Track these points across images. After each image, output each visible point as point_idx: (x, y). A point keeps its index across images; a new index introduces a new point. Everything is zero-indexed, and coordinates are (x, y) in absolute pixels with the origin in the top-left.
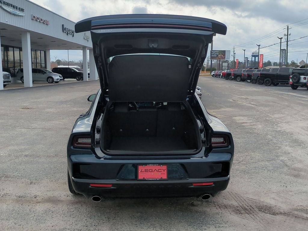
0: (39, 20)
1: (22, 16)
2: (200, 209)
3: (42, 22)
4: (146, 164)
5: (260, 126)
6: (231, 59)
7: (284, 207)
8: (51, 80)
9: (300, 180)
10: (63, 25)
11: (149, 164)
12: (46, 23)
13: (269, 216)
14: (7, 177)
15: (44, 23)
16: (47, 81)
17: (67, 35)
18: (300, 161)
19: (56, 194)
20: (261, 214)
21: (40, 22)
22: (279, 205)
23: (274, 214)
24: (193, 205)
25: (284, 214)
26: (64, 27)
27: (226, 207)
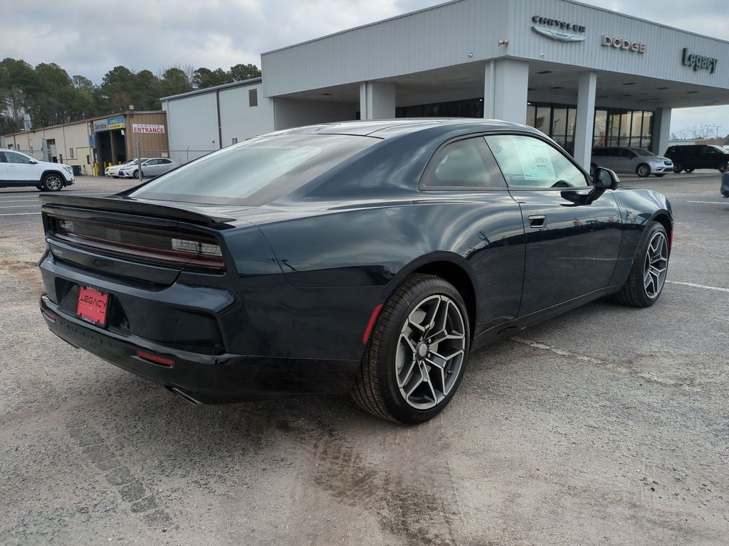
0: (619, 46)
1: (580, 41)
3: (627, 48)
8: (644, 170)
10: (685, 50)
12: (637, 50)
15: (634, 51)
16: (637, 172)
17: (695, 69)
21: (621, 49)
26: (688, 54)
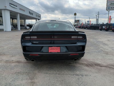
1: (17, 8)
2: (73, 65)
4: (52, 46)
5: (92, 40)
6: (81, 23)
7: (105, 64)
8: (26, 28)
9: (109, 55)
10: (29, 11)
11: (53, 46)
13: (99, 67)
14: (4, 54)
17: (31, 14)
18: (107, 50)
19: (20, 60)
20: (96, 67)
22: (102, 63)
23: (101, 66)
24: (70, 63)
25: (105, 66)
27: (82, 64)
